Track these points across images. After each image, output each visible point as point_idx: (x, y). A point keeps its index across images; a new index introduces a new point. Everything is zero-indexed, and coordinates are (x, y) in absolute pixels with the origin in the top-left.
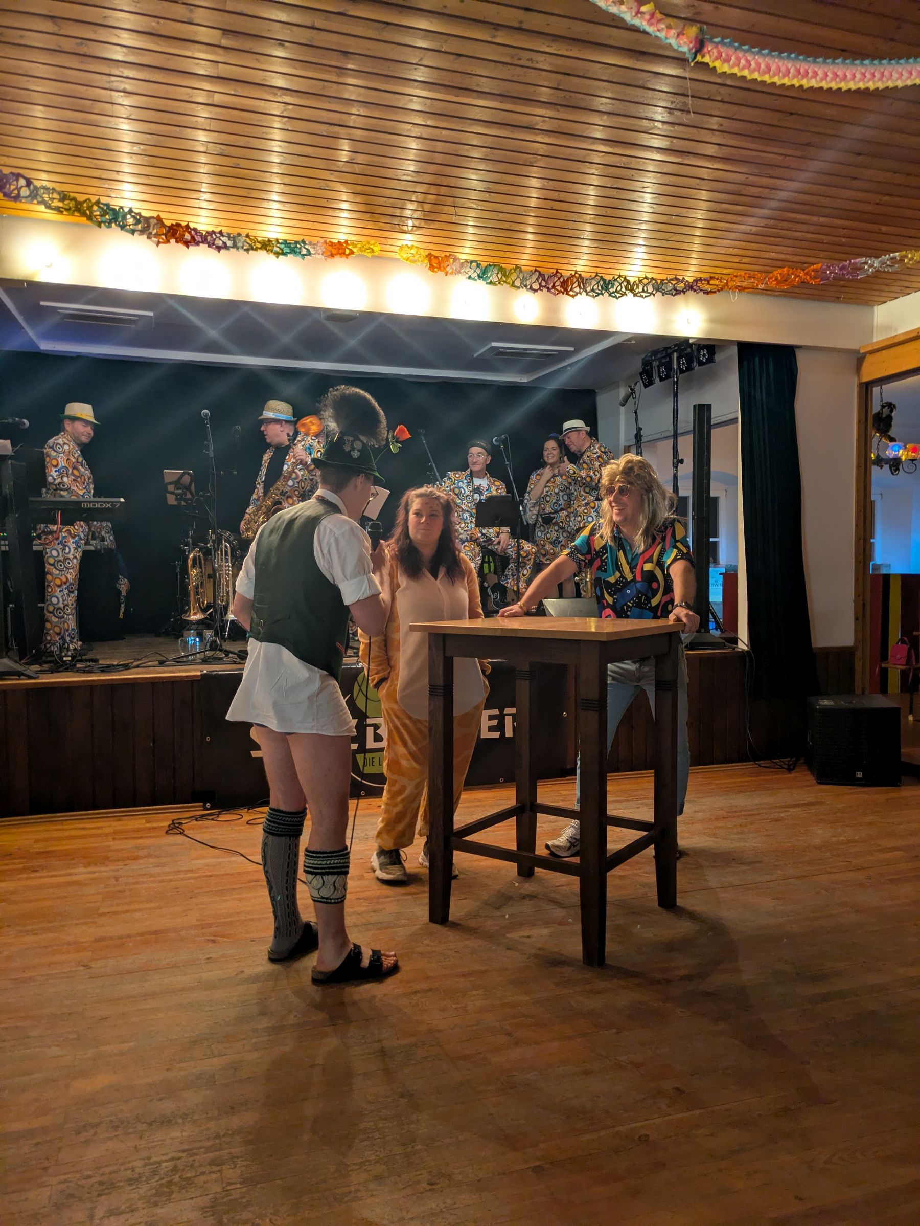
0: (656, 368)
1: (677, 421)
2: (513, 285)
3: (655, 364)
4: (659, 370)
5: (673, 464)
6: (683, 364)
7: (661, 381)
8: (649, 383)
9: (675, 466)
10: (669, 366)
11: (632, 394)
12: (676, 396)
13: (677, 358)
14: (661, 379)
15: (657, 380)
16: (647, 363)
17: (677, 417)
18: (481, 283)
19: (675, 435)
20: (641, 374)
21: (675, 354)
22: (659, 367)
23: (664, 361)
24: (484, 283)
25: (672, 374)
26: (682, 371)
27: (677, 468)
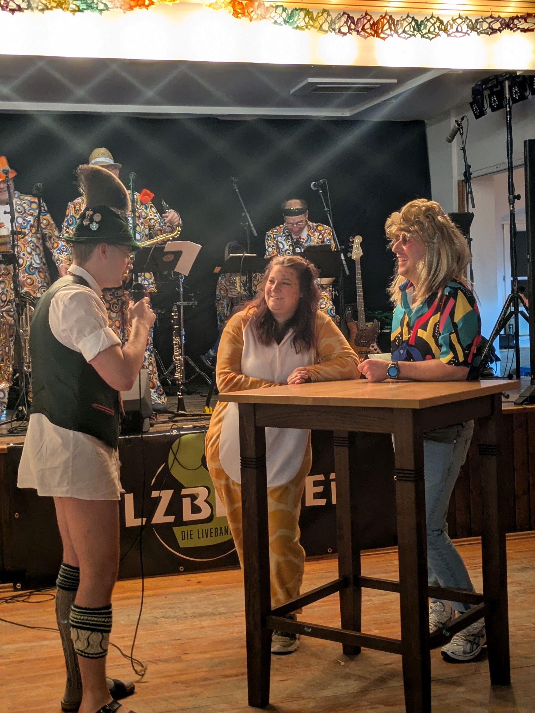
0: (487, 97)
1: (511, 154)
2: (320, 28)
3: (486, 93)
4: (490, 101)
5: (509, 200)
6: (516, 93)
7: (492, 111)
8: (480, 114)
9: (512, 202)
10: (500, 95)
11: (459, 129)
12: (509, 128)
13: (509, 86)
14: (493, 109)
15: (489, 111)
16: (477, 92)
17: (512, 150)
18: (288, 28)
19: (510, 169)
20: (471, 104)
21: (507, 82)
22: (490, 96)
23: (495, 90)
24: (291, 27)
25: (504, 102)
26: (515, 101)
27: (513, 204)
